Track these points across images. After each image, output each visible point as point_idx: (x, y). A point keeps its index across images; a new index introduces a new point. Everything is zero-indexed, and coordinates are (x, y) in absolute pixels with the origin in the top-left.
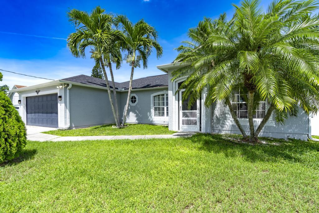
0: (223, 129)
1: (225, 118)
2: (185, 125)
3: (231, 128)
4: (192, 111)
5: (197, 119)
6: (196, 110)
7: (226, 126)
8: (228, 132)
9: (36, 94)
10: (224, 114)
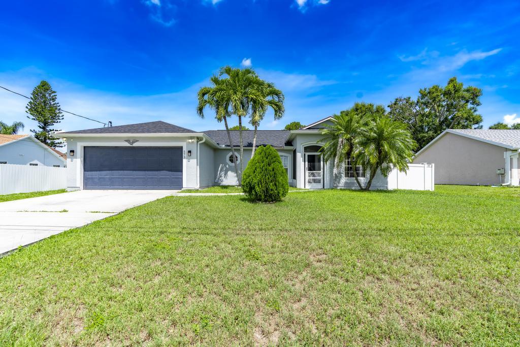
0: (339, 185)
1: (341, 177)
2: (310, 184)
3: (345, 184)
4: (317, 171)
5: (321, 177)
6: (320, 170)
7: (341, 182)
8: (342, 188)
9: (127, 144)
10: (340, 173)
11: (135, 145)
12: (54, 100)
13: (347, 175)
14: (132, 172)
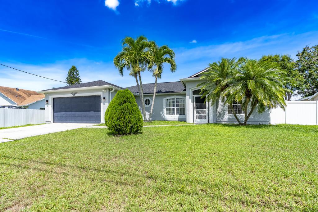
0: (223, 121)
1: (224, 114)
2: (198, 119)
3: (228, 120)
4: (203, 110)
5: (207, 115)
6: (206, 109)
7: (225, 118)
8: (226, 123)
9: (71, 95)
10: (223, 111)
11: (76, 95)
12: (78, 75)
13: (230, 112)
14: (75, 112)
